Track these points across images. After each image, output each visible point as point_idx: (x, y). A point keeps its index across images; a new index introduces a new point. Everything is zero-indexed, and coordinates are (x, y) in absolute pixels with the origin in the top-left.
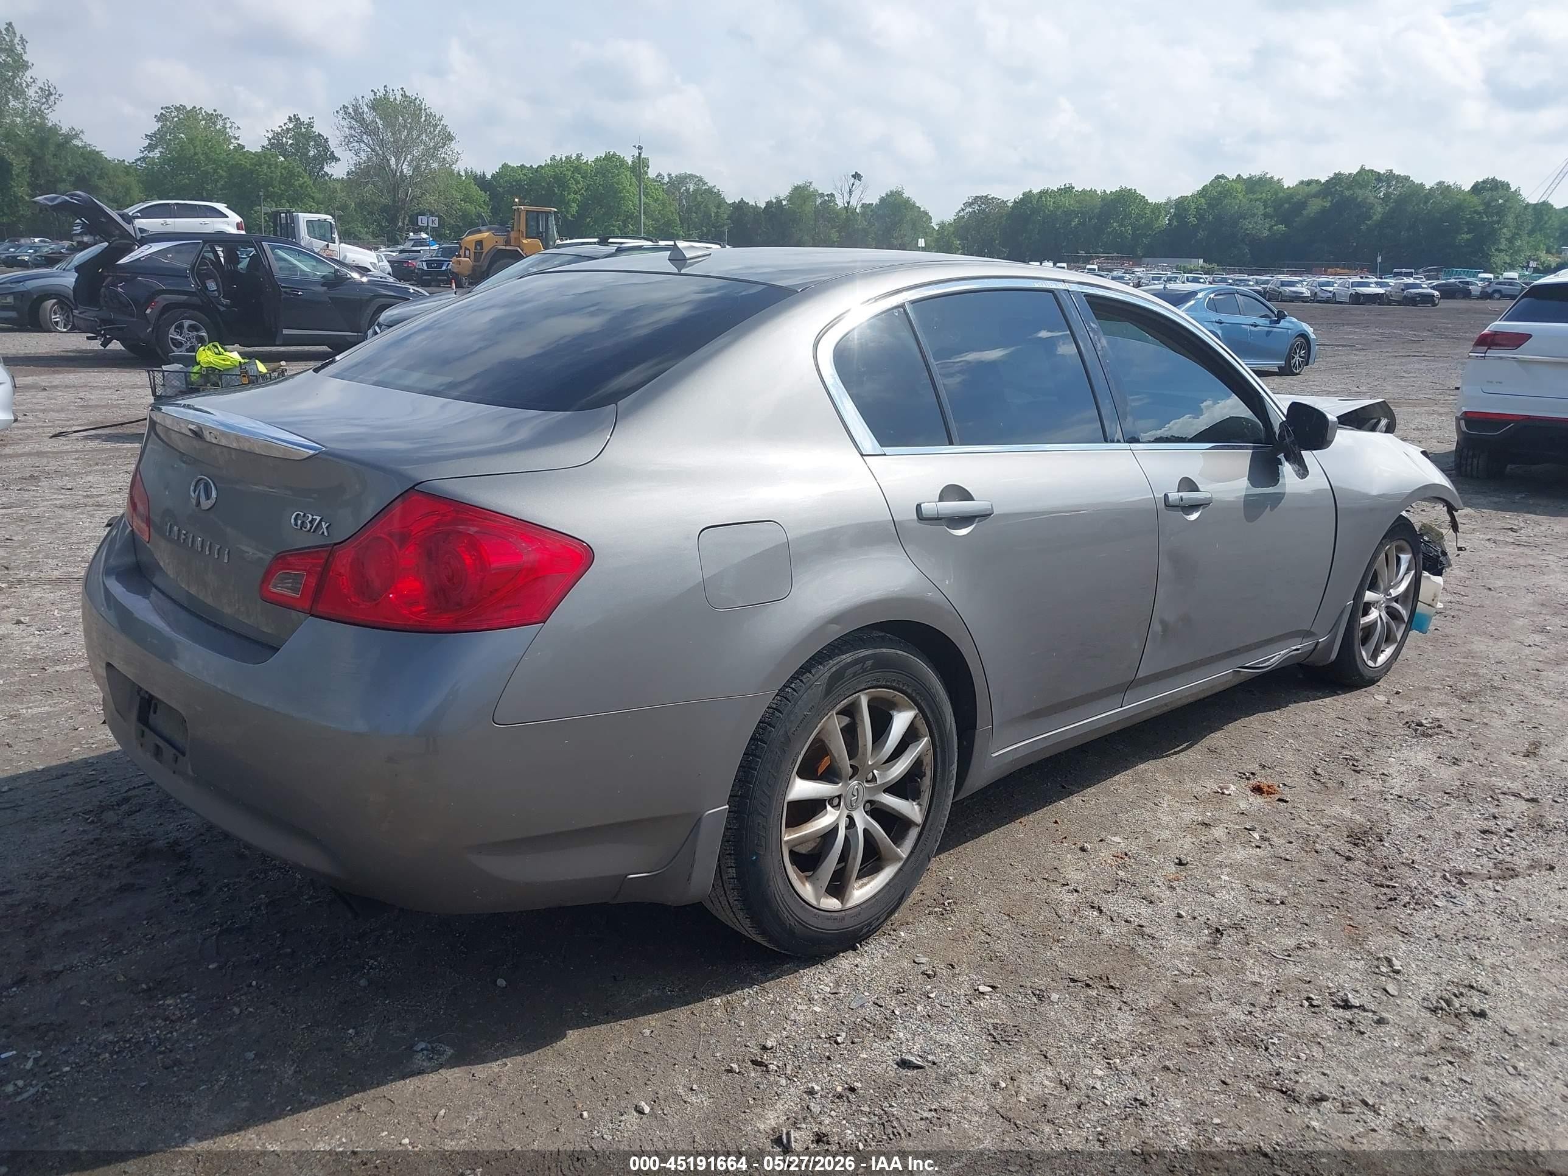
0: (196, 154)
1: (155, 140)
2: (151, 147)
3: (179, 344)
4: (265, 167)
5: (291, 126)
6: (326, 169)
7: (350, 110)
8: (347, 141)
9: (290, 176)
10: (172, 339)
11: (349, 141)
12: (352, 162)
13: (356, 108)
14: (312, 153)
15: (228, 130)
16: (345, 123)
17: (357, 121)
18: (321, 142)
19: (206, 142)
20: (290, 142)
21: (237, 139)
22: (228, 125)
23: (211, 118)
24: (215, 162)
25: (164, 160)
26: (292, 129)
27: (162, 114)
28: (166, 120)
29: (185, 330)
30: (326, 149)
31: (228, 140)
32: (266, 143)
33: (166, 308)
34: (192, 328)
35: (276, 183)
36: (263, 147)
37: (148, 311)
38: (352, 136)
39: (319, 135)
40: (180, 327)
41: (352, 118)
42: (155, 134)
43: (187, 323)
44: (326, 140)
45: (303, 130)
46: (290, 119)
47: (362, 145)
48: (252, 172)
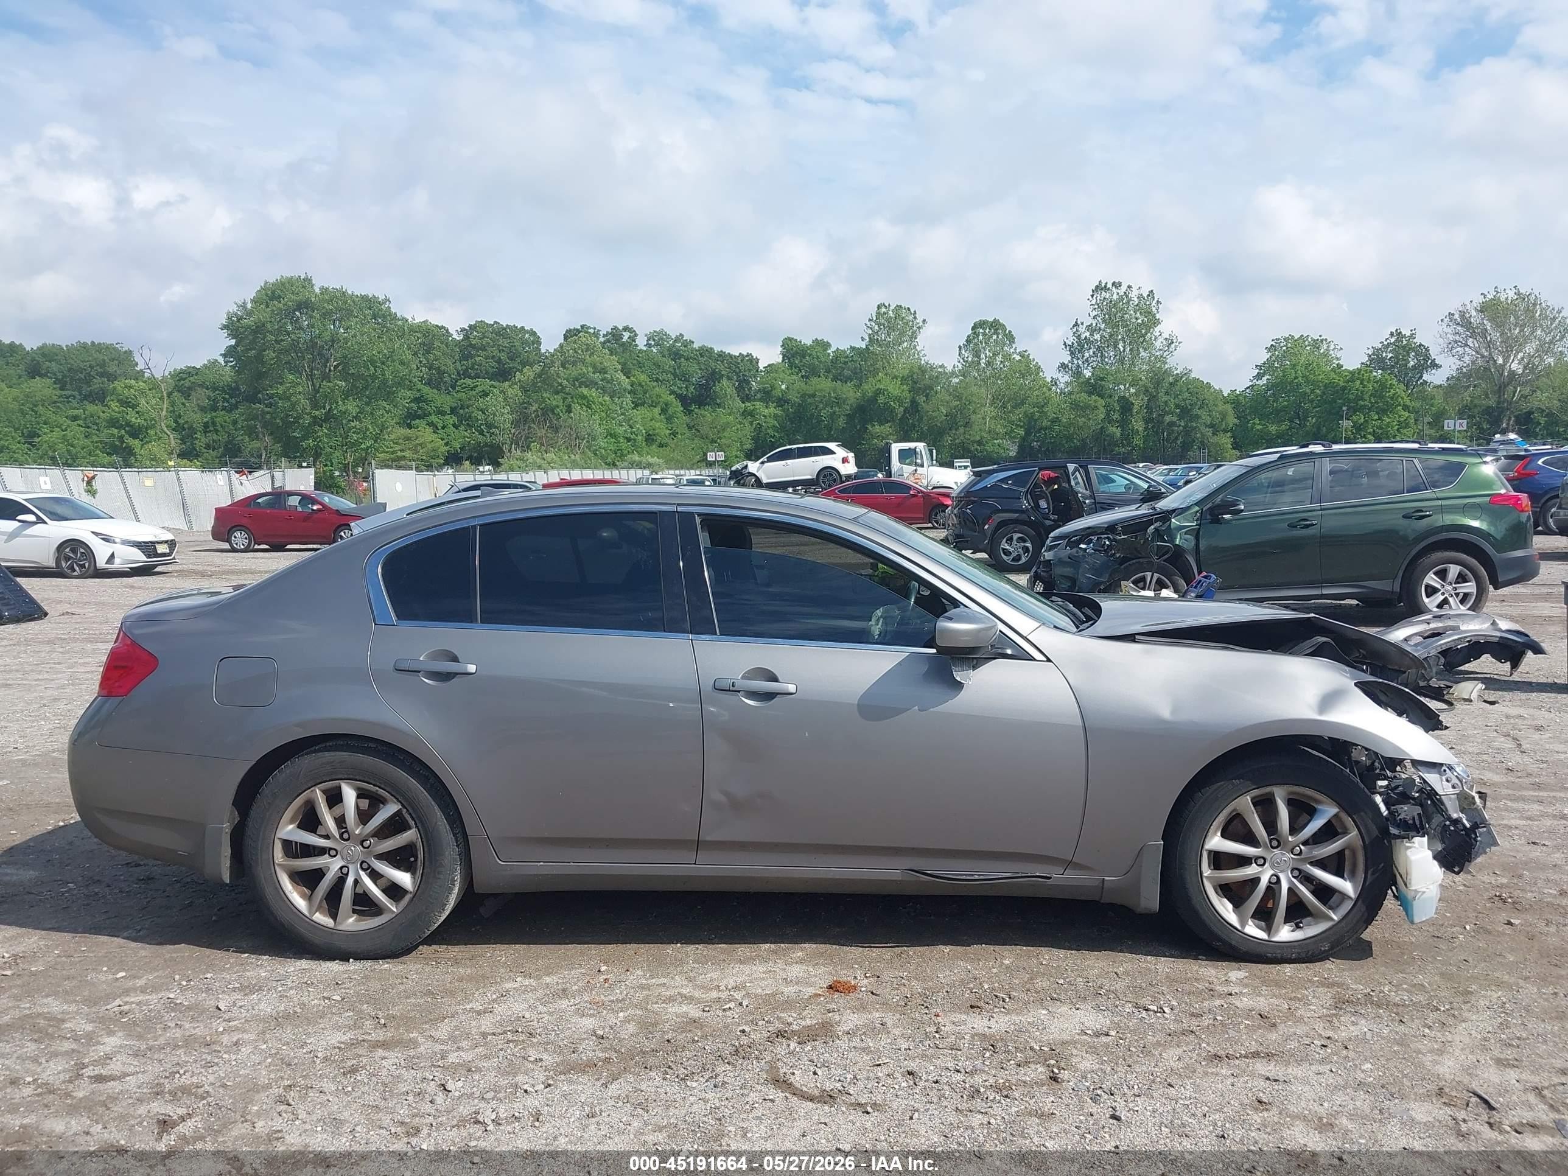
0: (1296, 378)
1: (1264, 369)
2: (1259, 376)
3: (1007, 553)
4: (1358, 382)
5: (1393, 340)
6: (1425, 377)
7: (1457, 316)
8: (1451, 347)
9: (1382, 387)
10: (1003, 549)
11: (1452, 347)
12: (1454, 368)
13: (1462, 314)
14: (1412, 363)
15: (1331, 352)
16: (1449, 330)
17: (1462, 326)
18: (1422, 352)
19: (1307, 365)
20: (1390, 355)
21: (1338, 359)
22: (1332, 347)
23: (1317, 344)
24: (1313, 383)
25: (1269, 386)
26: (1393, 344)
27: (1272, 345)
28: (1275, 350)
29: (1015, 542)
30: (1427, 357)
31: (1329, 362)
32: (1365, 359)
33: (1003, 524)
34: (1020, 539)
35: (1366, 397)
36: (1362, 363)
37: (986, 527)
38: (1456, 342)
39: (1421, 345)
40: (1011, 539)
41: (1459, 324)
42: (1264, 363)
43: (1016, 536)
44: (1427, 350)
45: (1405, 342)
46: (1392, 334)
47: (1467, 349)
48: (1344, 388)
